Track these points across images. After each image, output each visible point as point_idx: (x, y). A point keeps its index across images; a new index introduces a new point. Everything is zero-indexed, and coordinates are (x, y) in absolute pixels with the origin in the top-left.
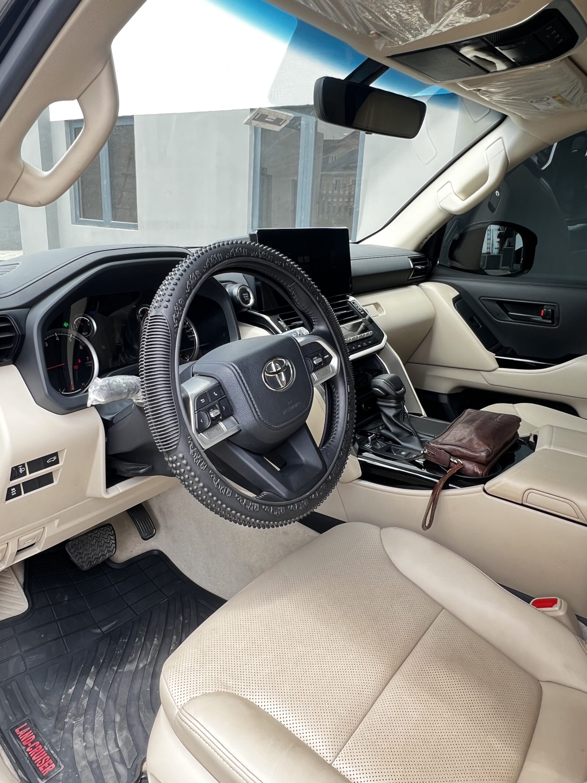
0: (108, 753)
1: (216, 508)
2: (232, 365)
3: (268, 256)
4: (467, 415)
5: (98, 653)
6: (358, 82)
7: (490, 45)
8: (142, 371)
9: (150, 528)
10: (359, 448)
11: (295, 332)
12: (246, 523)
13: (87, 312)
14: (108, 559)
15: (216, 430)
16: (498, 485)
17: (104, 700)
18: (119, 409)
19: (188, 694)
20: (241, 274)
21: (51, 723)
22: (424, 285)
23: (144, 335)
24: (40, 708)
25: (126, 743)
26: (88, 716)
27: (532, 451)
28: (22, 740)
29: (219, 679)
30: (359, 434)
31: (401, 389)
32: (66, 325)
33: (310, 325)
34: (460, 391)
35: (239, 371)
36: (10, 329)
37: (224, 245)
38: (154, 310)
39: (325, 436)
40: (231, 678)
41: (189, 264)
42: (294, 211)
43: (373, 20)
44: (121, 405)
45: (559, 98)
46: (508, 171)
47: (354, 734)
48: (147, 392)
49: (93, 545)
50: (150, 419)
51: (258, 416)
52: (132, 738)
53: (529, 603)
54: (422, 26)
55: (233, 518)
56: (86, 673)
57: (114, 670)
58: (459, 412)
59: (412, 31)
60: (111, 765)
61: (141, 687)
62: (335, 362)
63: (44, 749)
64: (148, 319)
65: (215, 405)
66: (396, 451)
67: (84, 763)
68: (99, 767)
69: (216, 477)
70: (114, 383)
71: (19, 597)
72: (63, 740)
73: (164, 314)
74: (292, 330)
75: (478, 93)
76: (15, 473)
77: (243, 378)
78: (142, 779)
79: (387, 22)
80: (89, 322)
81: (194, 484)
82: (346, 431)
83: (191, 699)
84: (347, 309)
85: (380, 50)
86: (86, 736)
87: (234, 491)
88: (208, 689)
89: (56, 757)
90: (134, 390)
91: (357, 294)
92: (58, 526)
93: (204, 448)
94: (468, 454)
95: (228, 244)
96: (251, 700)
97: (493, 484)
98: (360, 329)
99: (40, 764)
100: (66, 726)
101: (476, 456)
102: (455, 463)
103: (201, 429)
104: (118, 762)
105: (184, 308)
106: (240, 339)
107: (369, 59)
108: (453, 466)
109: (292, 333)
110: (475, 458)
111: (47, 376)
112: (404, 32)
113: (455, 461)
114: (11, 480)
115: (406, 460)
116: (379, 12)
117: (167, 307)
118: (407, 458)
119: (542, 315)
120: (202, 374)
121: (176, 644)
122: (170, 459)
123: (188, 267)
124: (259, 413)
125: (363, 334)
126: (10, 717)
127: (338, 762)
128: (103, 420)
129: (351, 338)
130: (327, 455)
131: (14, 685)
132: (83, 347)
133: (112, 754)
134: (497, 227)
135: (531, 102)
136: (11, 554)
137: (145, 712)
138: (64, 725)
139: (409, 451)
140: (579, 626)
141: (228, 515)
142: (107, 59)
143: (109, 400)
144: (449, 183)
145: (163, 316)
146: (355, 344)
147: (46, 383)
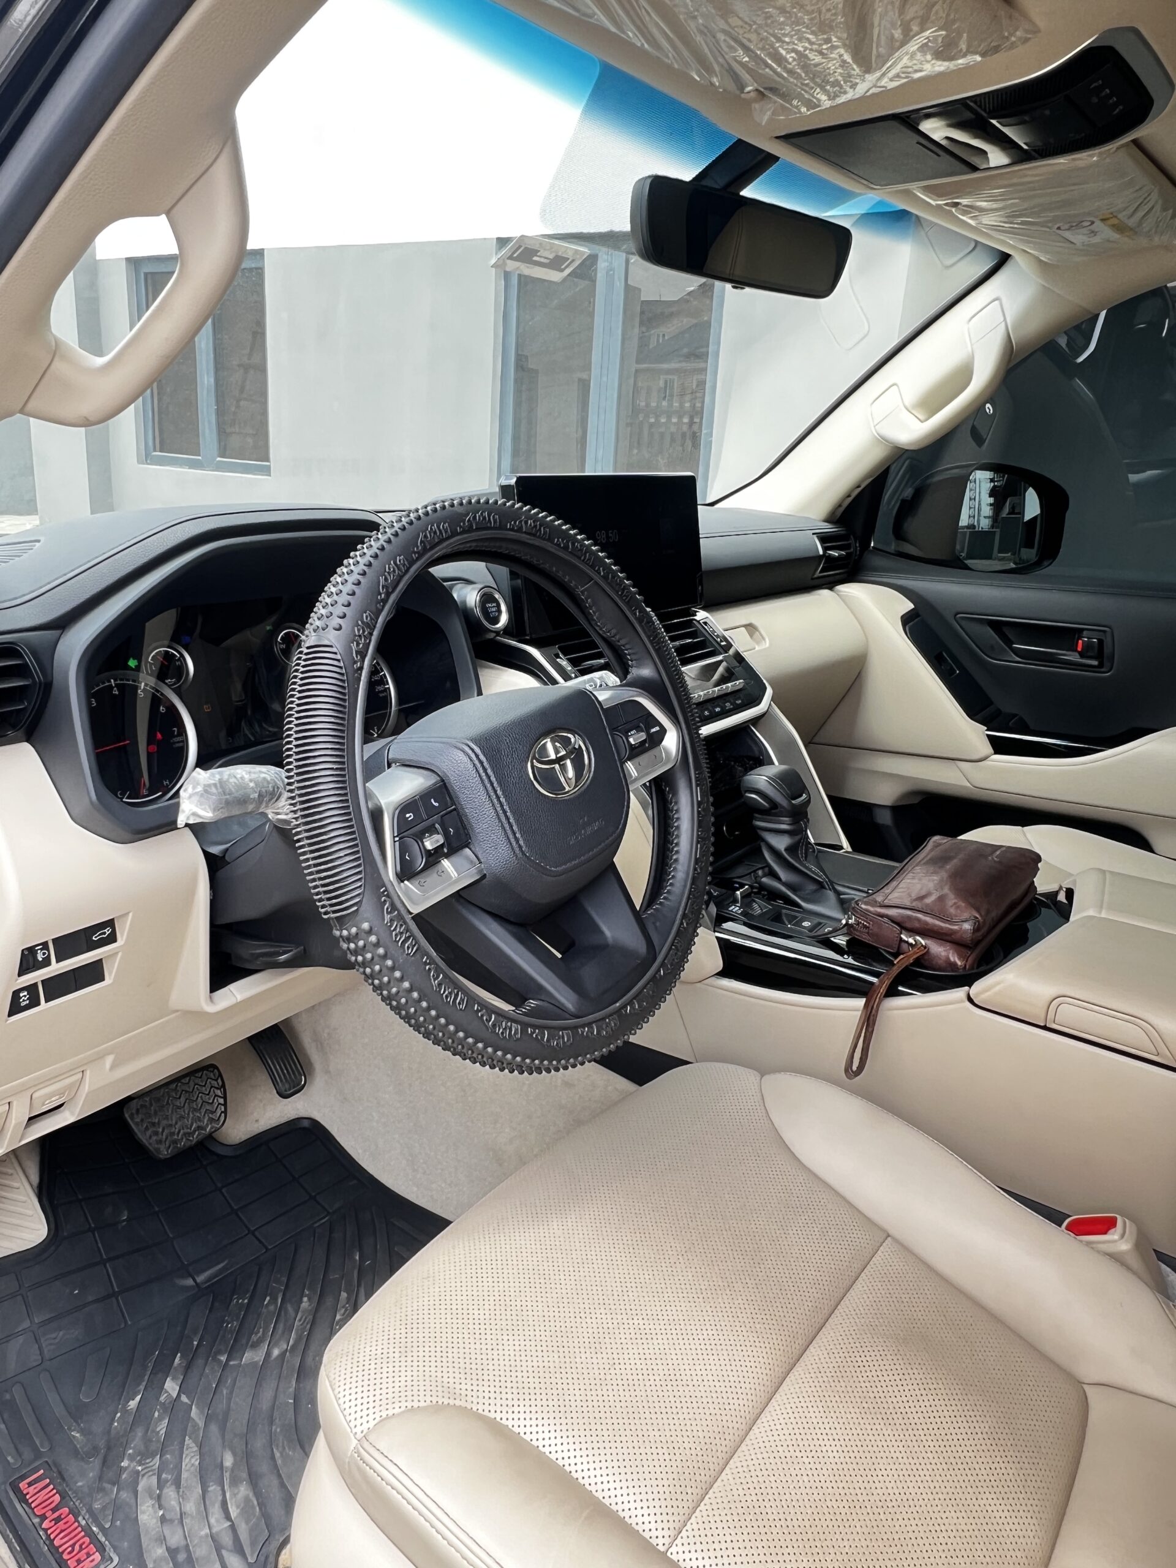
0: (208, 1531)
1: (435, 1032)
2: (467, 745)
3: (540, 529)
4: (932, 850)
5: (188, 1326)
6: (717, 187)
7: (982, 115)
8: (289, 756)
9: (294, 1073)
10: (717, 914)
11: (592, 680)
12: (495, 1062)
13: (176, 639)
14: (210, 1137)
15: (435, 875)
16: (997, 988)
17: (201, 1424)
18: (238, 832)
19: (377, 1410)
20: (483, 564)
21: (92, 1469)
22: (843, 589)
23: (295, 683)
24: (71, 1440)
25: (246, 1509)
26: (168, 1456)
27: (1062, 920)
28: (33, 1505)
29: (439, 1379)
30: (717, 885)
31: (801, 796)
32: (132, 663)
33: (622, 670)
34: (915, 800)
35: (482, 757)
36: (21, 671)
37: (452, 505)
38: (313, 634)
39: (652, 888)
40: (463, 1376)
41: (384, 544)
42: (583, 441)
43: (752, 65)
44: (242, 824)
45: (1115, 221)
46: (1012, 365)
47: (711, 1491)
48: (298, 799)
49: (180, 1108)
50: (304, 853)
51: (520, 847)
52: (257, 1500)
53: (1060, 1226)
54: (848, 77)
55: (470, 1052)
56: (163, 1369)
57: (222, 1361)
58: (916, 843)
59: (828, 87)
60: (214, 1555)
61: (275, 1397)
62: (671, 741)
63: (79, 1522)
64: (301, 652)
65: (434, 824)
66: (792, 919)
67: (160, 1551)
68: (190, 1559)
69: (436, 971)
70: (232, 780)
71: (30, 1212)
72: (117, 1507)
73: (334, 642)
74: (587, 677)
75: (954, 210)
76: (29, 961)
77: (489, 771)
79: (779, 70)
80: (179, 659)
81: (392, 983)
82: (694, 878)
83: (382, 1421)
84: (692, 635)
85: (763, 123)
86: (163, 1498)
87: (472, 999)
88: (416, 1398)
89: (103, 1539)
90: (271, 795)
91: (712, 606)
92: (113, 1067)
93: (411, 911)
94: (935, 925)
95: (461, 504)
96: (504, 1422)
97: (986, 987)
98: (716, 676)
99: (69, 1553)
100: (124, 1476)
101: (951, 929)
102: (911, 945)
103: (406, 873)
104: (228, 1550)
105: (374, 630)
106: (480, 693)
107: (740, 142)
108: (907, 950)
109: (585, 682)
110: (951, 935)
111: (95, 766)
112: (812, 88)
113: (911, 940)
114: (20, 974)
115: (812, 937)
116: (763, 49)
117: (339, 628)
118: (813, 934)
119: (1079, 649)
120: (408, 763)
121: (346, 1310)
122: (345, 933)
123: (382, 549)
124: (521, 842)
125: (724, 686)
126: (9, 1458)
127: (680, 1549)
128: (207, 854)
129: (702, 693)
130: (656, 928)
131: (17, 1393)
132: (167, 708)
133: (218, 1533)
134: (988, 475)
135: (1059, 228)
136: (16, 1125)
137: (284, 1448)
138: (120, 1476)
139: (817, 920)
140: (1160, 1272)
141: (460, 1047)
142: (228, 135)
143: (221, 815)
144: (895, 387)
145: (331, 646)
146: (709, 706)
147: (92, 776)
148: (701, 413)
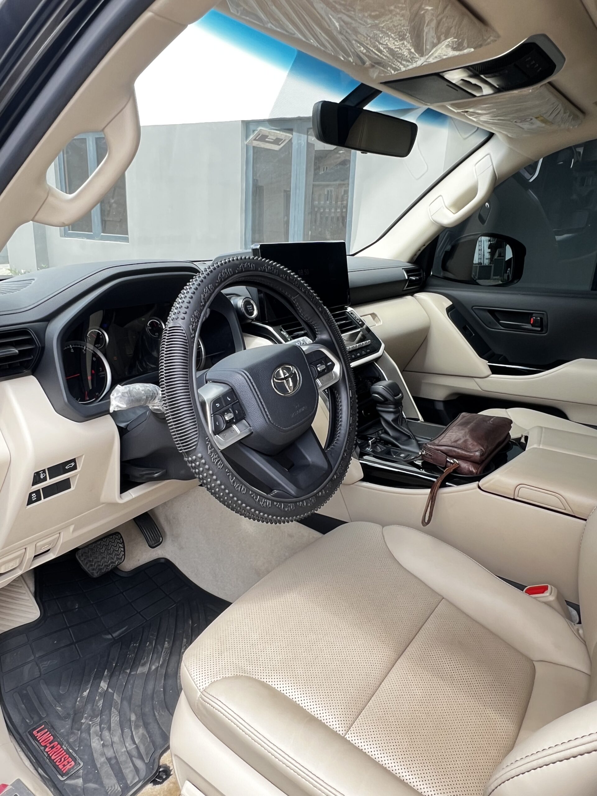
0: (125, 749)
2: (243, 372)
3: (274, 271)
4: (461, 419)
5: (110, 658)
6: (353, 105)
7: (477, 73)
9: (157, 537)
10: (360, 452)
11: (299, 341)
12: (260, 518)
13: (102, 326)
14: (117, 567)
15: (230, 432)
16: (492, 482)
17: (119, 702)
18: (133, 417)
19: (209, 678)
20: (245, 287)
21: (68, 724)
22: (418, 295)
23: (164, 344)
24: (56, 711)
25: (143, 738)
26: (104, 717)
27: (522, 450)
28: (40, 741)
29: (237, 665)
30: (360, 438)
31: (399, 395)
33: (313, 335)
34: (455, 398)
35: (250, 377)
36: (30, 341)
37: (233, 260)
38: (171, 321)
39: (329, 440)
40: (248, 663)
41: (203, 279)
43: (367, 53)
44: (134, 413)
45: (542, 118)
46: (497, 184)
47: (364, 711)
49: (103, 553)
51: (269, 419)
52: (149, 736)
53: (523, 591)
54: (413, 58)
55: (248, 513)
56: (99, 677)
57: (127, 672)
58: (454, 417)
60: (129, 760)
61: (154, 688)
62: (337, 369)
63: (63, 748)
64: (166, 330)
65: (228, 409)
66: (395, 453)
67: (103, 759)
68: (117, 762)
69: (232, 476)
70: (134, 390)
71: (31, 605)
72: (81, 740)
73: (182, 325)
74: (296, 340)
75: (466, 114)
76: (37, 478)
77: (254, 384)
78: (160, 772)
79: (381, 56)
80: (101, 335)
81: (212, 482)
82: (349, 433)
83: (212, 683)
84: (346, 319)
85: (374, 78)
86: (103, 736)
87: (248, 488)
88: (227, 673)
89: (75, 755)
90: (153, 397)
91: (355, 305)
92: (73, 531)
93: (220, 448)
94: (463, 454)
95: (237, 260)
96: (268, 683)
97: (485, 482)
98: (357, 339)
99: (59, 762)
100: (83, 727)
101: (470, 455)
102: (451, 463)
103: (217, 431)
104: (135, 758)
105: (199, 319)
106: (245, 349)
107: (363, 85)
108: (450, 466)
109: (295, 342)
110: (470, 458)
111: (66, 385)
112: (396, 63)
113: (452, 461)
114: (33, 485)
115: (405, 461)
116: (373, 47)
117: (184, 319)
119: (532, 323)
120: (215, 381)
122: (190, 459)
123: (202, 281)
124: (269, 417)
125: (361, 343)
126: (27, 720)
127: (350, 735)
128: (119, 427)
129: (351, 347)
130: (332, 456)
131: (30, 690)
132: (96, 359)
133: (130, 750)
134: (488, 238)
135: (516, 122)
136: (29, 559)
137: (160, 711)
138: (81, 726)
139: (407, 453)
140: (568, 609)
141: (243, 511)
142: (131, 94)
143: (129, 407)
144: (441, 197)
145: (180, 327)
146: (354, 353)
147: (66, 392)
148: (346, 207)
